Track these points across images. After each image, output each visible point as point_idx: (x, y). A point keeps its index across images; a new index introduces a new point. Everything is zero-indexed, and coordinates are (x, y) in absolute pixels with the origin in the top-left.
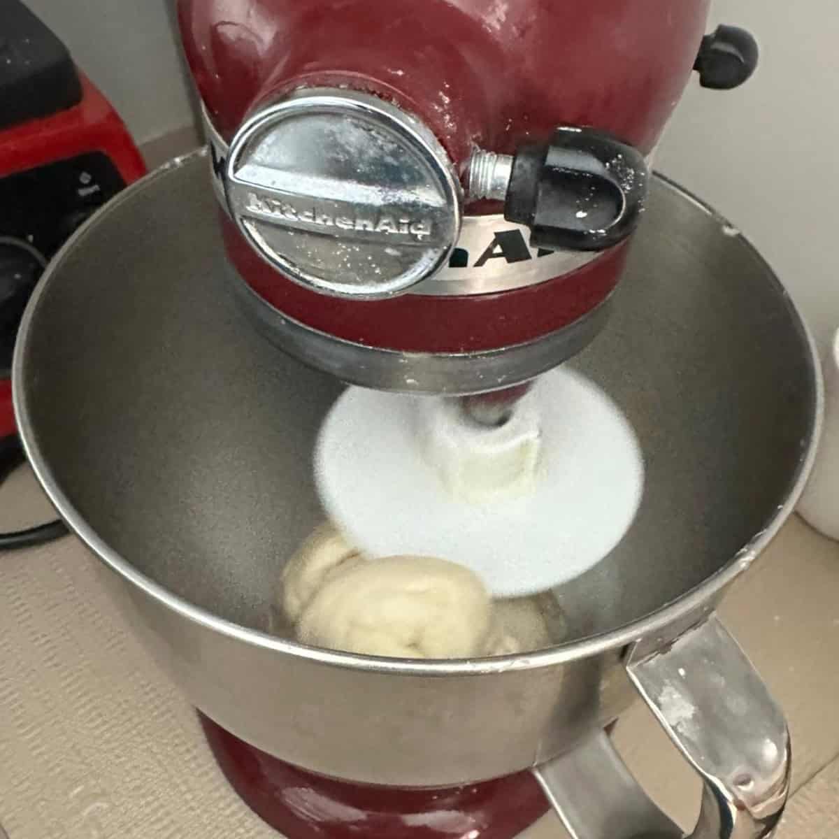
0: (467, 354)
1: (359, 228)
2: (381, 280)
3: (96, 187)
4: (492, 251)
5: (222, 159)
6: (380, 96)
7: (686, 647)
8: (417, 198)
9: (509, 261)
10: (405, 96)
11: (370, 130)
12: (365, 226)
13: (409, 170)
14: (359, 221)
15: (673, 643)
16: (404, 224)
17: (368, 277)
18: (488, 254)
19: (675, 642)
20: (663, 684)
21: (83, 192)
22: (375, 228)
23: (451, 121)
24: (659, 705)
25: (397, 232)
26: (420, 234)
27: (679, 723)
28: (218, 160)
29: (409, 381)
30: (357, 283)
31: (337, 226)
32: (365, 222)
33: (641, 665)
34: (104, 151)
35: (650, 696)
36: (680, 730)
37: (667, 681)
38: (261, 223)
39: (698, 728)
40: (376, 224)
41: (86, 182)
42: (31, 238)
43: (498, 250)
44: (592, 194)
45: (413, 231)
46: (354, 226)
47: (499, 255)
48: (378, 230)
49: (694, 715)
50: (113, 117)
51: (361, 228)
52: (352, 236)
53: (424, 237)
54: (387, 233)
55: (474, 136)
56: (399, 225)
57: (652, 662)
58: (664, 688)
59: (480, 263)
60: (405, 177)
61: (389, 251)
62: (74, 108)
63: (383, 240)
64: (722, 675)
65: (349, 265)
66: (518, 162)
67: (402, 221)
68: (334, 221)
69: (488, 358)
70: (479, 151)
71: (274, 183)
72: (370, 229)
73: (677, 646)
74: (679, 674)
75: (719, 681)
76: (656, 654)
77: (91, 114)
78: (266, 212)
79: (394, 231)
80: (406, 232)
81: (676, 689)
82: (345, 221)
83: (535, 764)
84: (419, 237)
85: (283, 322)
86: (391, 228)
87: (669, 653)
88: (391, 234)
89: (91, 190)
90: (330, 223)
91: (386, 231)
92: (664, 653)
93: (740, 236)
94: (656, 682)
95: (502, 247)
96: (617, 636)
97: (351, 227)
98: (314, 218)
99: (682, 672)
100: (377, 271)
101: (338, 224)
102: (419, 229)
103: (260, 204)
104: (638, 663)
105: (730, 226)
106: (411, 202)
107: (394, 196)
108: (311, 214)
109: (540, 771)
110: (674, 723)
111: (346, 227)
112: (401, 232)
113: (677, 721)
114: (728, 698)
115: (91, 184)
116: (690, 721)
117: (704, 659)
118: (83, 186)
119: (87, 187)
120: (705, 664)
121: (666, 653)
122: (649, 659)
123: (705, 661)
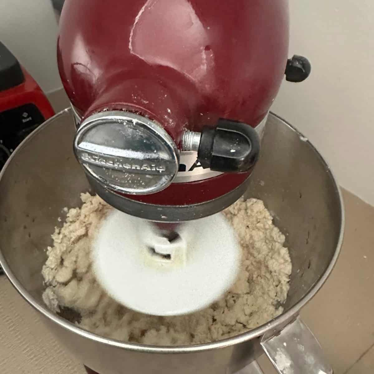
0: (187, 206)
1: (133, 168)
2: (145, 187)
3: (30, 118)
4: (196, 164)
5: (78, 123)
6: (140, 114)
7: (287, 333)
8: (159, 156)
9: (204, 168)
10: (152, 113)
11: (136, 129)
12: (136, 167)
13: (154, 144)
14: (133, 166)
15: (281, 331)
16: (153, 167)
17: (139, 186)
18: (195, 166)
19: (282, 330)
20: (277, 351)
21: (24, 121)
22: (140, 168)
23: (172, 122)
24: (275, 360)
25: (150, 170)
26: (161, 170)
27: (284, 369)
28: (77, 124)
29: (163, 217)
30: (135, 188)
31: (123, 167)
32: (136, 166)
34: (33, 103)
35: (271, 357)
36: (285, 372)
37: (278, 349)
38: (90, 165)
40: (141, 167)
41: (25, 116)
42: (1, 141)
43: (199, 164)
44: (237, 143)
45: (158, 169)
46: (131, 167)
47: (199, 166)
48: (142, 169)
49: (291, 365)
50: (38, 88)
51: (135, 168)
52: (131, 171)
53: (162, 171)
54: (146, 170)
55: (184, 125)
56: (151, 167)
57: (272, 340)
58: (277, 352)
59: (191, 169)
60: (153, 148)
61: (147, 176)
62: (21, 85)
63: (144, 172)
64: (303, 345)
65: (130, 182)
66: (203, 136)
67: (153, 165)
68: (122, 165)
69: (197, 207)
70: (187, 130)
71: (95, 149)
72: (138, 168)
73: (283, 332)
74: (284, 346)
75: (301, 348)
76: (274, 337)
77: (29, 88)
78: (92, 161)
79: (149, 169)
80: (154, 169)
81: (283, 353)
82: (127, 165)
84: (160, 171)
85: (107, 191)
86: (148, 168)
87: (279, 335)
88: (148, 171)
89: (28, 120)
90: (121, 166)
91: (146, 169)
93: (308, 141)
94: (274, 349)
95: (201, 163)
96: (255, 333)
97: (130, 168)
98: (113, 164)
99: (285, 344)
100: (143, 184)
101: (124, 166)
102: (161, 168)
103: (89, 157)
104: (266, 341)
105: (303, 137)
106: (156, 158)
107: (148, 156)
108: (112, 162)
110: (282, 369)
111: (128, 168)
112: (152, 170)
113: (283, 368)
114: (306, 356)
115: (28, 117)
116: (289, 368)
117: (295, 338)
118: (25, 118)
119: (26, 118)
120: (295, 341)
121: (278, 335)
122: (271, 339)
123: (296, 339)
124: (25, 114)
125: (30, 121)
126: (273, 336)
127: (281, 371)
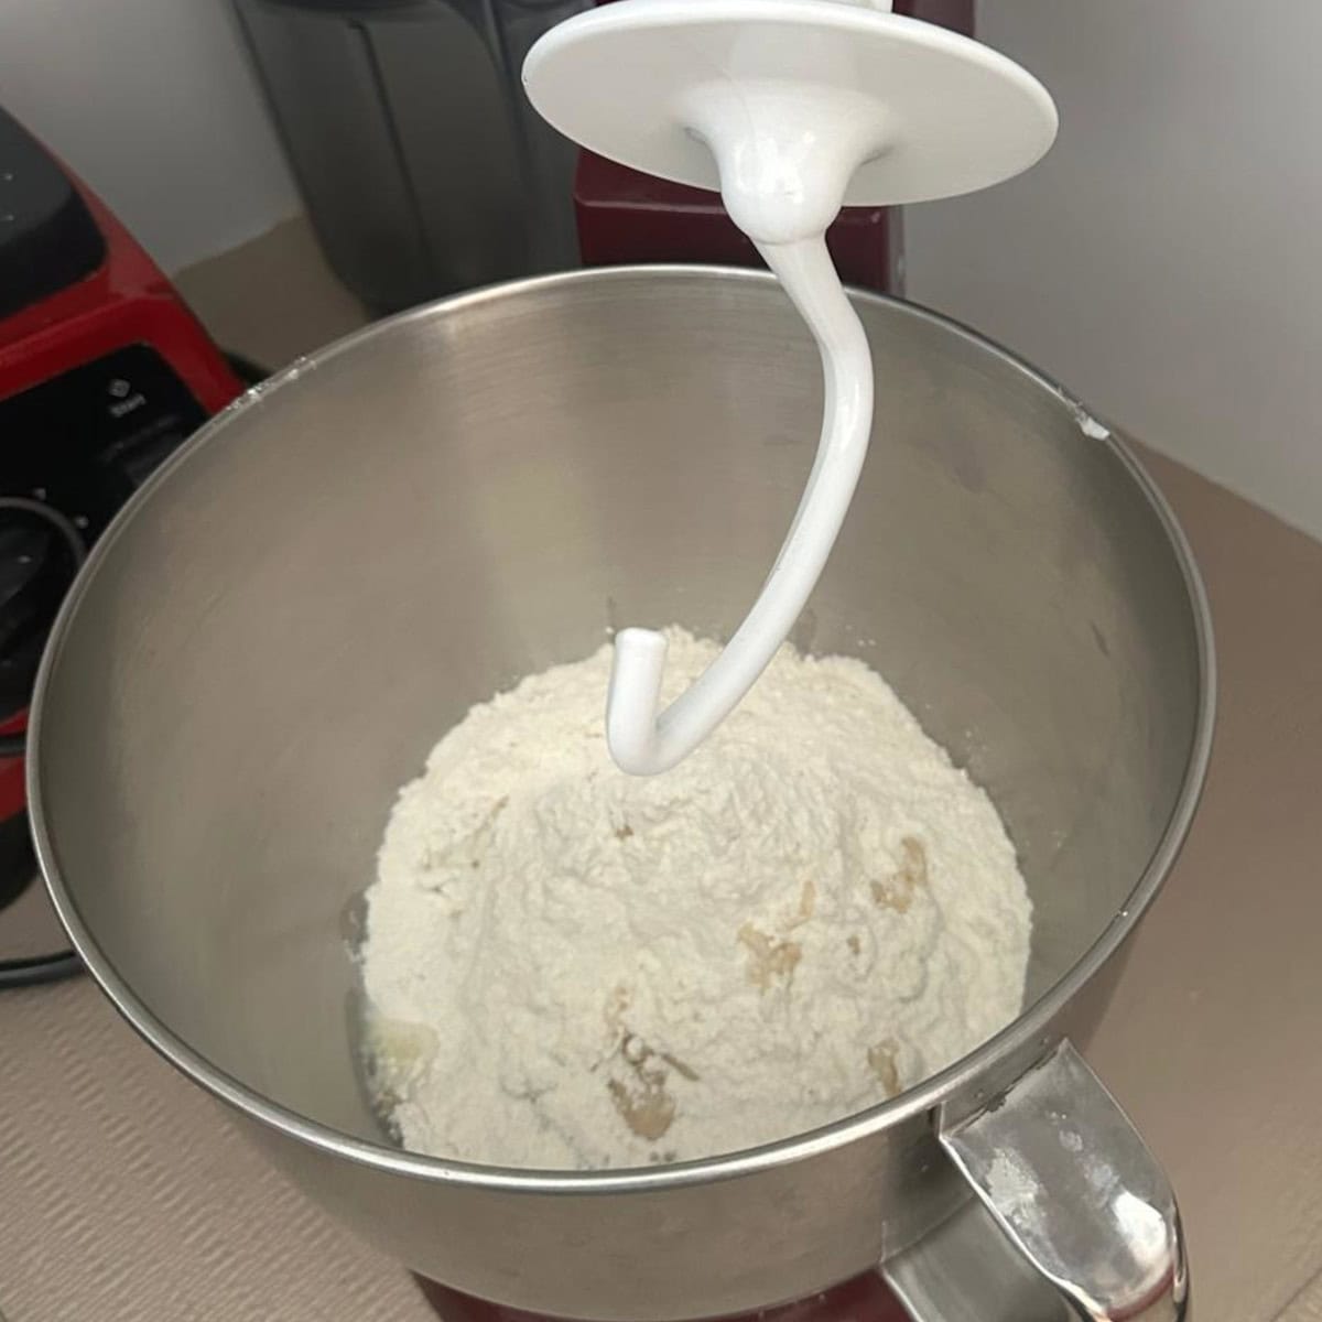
3: (140, 399)
15: (1006, 1094)
19: (1008, 1092)
20: (994, 1156)
21: (118, 411)
24: (986, 1188)
27: (1017, 1211)
33: (962, 1130)
35: (975, 1177)
36: (1018, 1221)
37: (998, 1151)
39: (1044, 1214)
41: (122, 394)
42: (41, 492)
49: (1038, 1198)
57: (976, 1125)
58: (995, 1161)
73: (1014, 1098)
75: (1073, 1142)
76: (982, 1114)
81: (1012, 1161)
83: (883, 1260)
87: (1001, 1108)
89: (131, 405)
92: (993, 1110)
94: (981, 1152)
104: (955, 1129)
109: (890, 1272)
110: (1009, 1213)
113: (1012, 1208)
114: (1087, 1167)
115: (130, 396)
116: (1032, 1206)
117: (1051, 1112)
118: (118, 400)
119: (125, 400)
120: (1052, 1120)
121: (996, 1109)
122: (972, 1122)
123: (1054, 1115)
124: (119, 388)
125: (140, 408)
126: (981, 1111)
127: (1007, 1218)
